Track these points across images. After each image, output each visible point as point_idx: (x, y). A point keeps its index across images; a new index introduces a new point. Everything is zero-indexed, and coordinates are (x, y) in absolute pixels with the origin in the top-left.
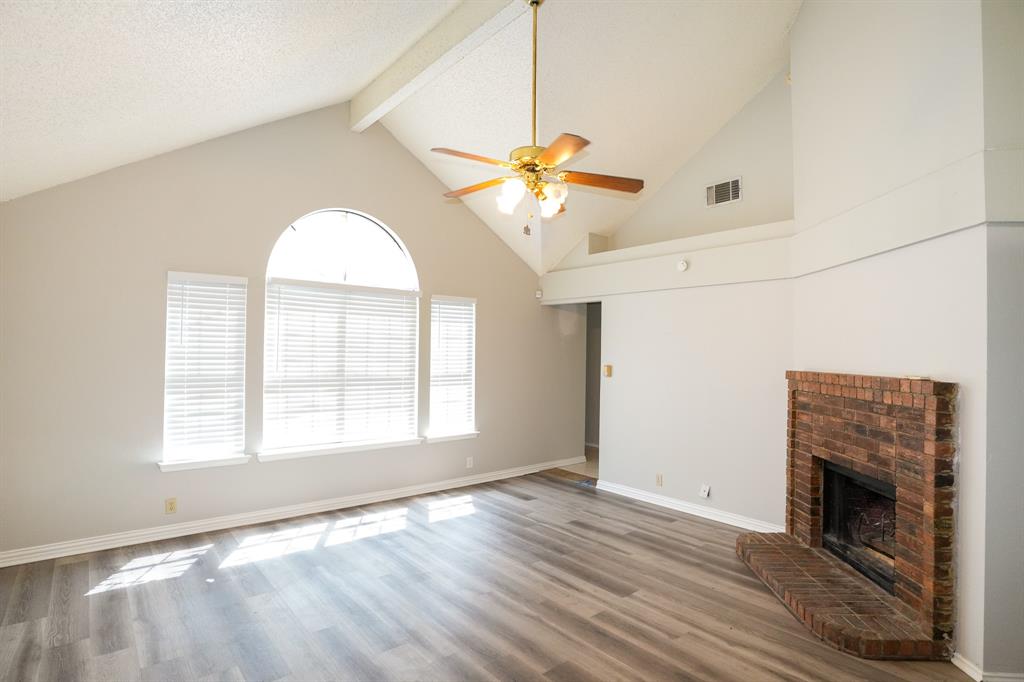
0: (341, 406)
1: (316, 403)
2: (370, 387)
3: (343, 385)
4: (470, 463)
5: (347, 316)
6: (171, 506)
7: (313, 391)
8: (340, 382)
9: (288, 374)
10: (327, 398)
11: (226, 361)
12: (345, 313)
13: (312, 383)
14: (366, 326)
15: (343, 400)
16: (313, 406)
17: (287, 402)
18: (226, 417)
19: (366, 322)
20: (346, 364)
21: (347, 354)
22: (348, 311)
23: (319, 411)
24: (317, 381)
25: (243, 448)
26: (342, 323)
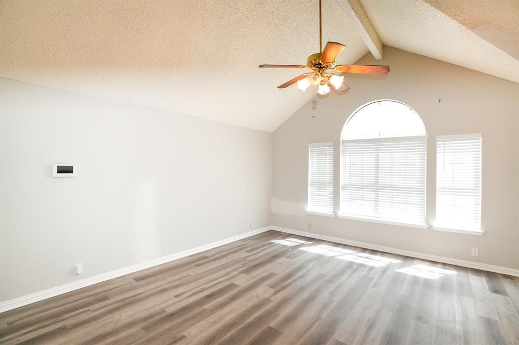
0: (377, 199)
1: (364, 196)
2: (394, 191)
3: (378, 189)
4: (475, 252)
5: (380, 154)
6: (310, 226)
7: (362, 191)
8: (377, 187)
9: (351, 182)
10: (370, 195)
11: (328, 176)
12: (378, 153)
13: (362, 187)
14: (391, 159)
15: (378, 196)
16: (362, 197)
17: (351, 194)
18: (327, 197)
19: (391, 156)
20: (379, 178)
21: (380, 174)
22: (380, 151)
23: (364, 200)
24: (364, 186)
25: (332, 211)
26: (377, 158)
